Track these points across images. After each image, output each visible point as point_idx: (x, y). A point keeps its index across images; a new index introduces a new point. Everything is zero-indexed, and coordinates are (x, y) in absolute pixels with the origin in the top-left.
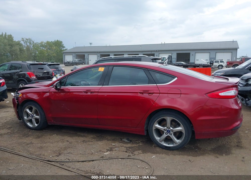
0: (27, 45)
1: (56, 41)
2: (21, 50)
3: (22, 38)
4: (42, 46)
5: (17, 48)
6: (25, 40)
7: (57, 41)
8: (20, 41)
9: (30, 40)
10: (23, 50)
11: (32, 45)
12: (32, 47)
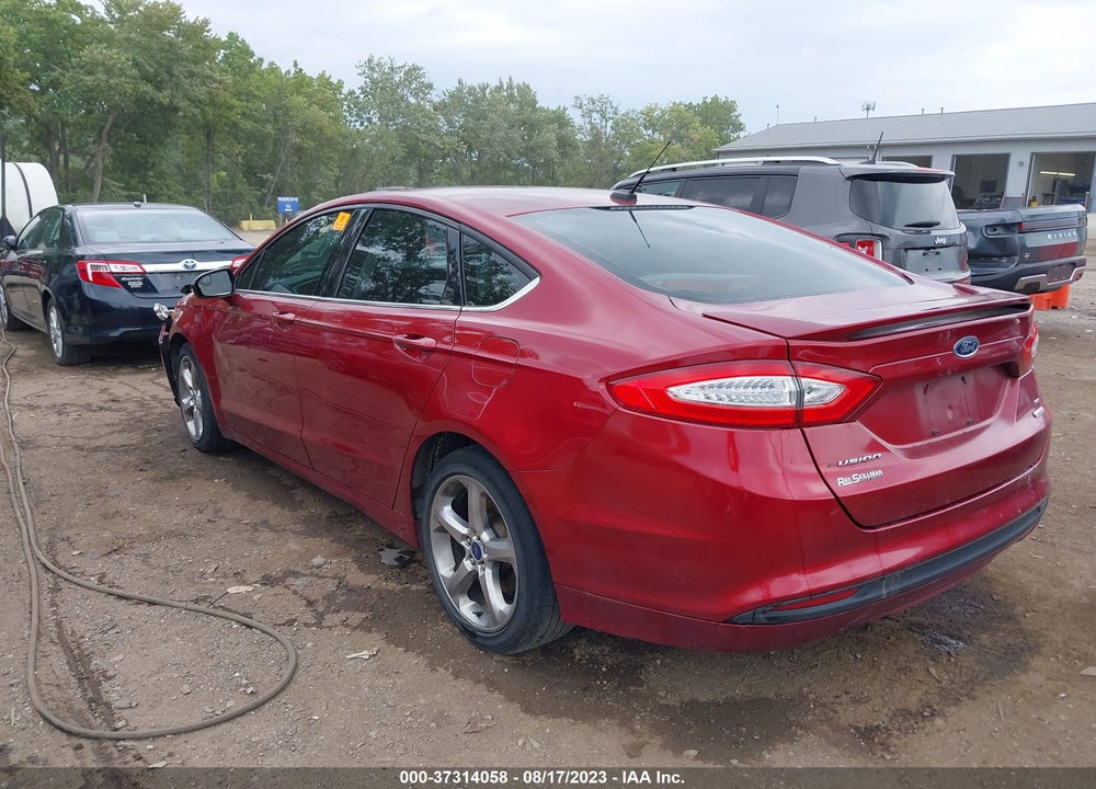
0: (592, 124)
1: (708, 101)
2: (566, 145)
3: (577, 98)
4: (651, 124)
5: (550, 136)
6: (586, 102)
7: (715, 99)
8: (565, 109)
9: (604, 101)
10: (574, 146)
11: (610, 123)
12: (609, 129)
